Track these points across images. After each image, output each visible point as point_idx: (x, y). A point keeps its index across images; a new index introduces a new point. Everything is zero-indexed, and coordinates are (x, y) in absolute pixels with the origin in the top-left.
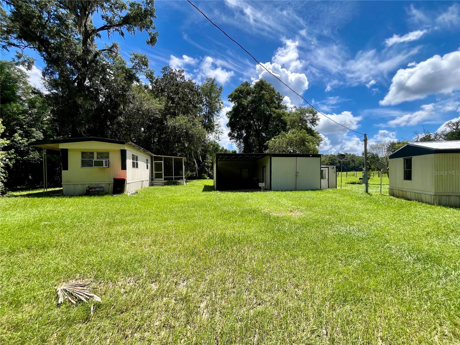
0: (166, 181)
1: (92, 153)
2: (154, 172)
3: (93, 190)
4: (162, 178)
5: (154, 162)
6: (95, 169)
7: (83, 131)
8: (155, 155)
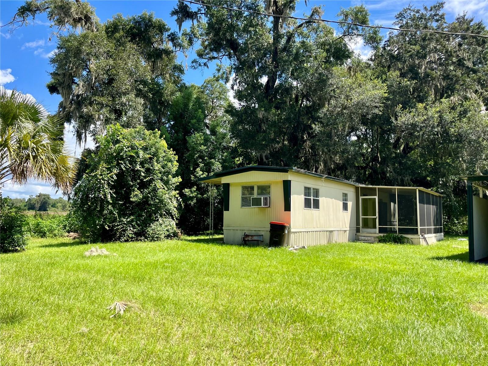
0: (382, 235)
1: (252, 188)
2: (361, 217)
3: (250, 238)
4: (375, 228)
5: (361, 198)
6: (254, 209)
7: (265, 156)
8: (364, 186)
